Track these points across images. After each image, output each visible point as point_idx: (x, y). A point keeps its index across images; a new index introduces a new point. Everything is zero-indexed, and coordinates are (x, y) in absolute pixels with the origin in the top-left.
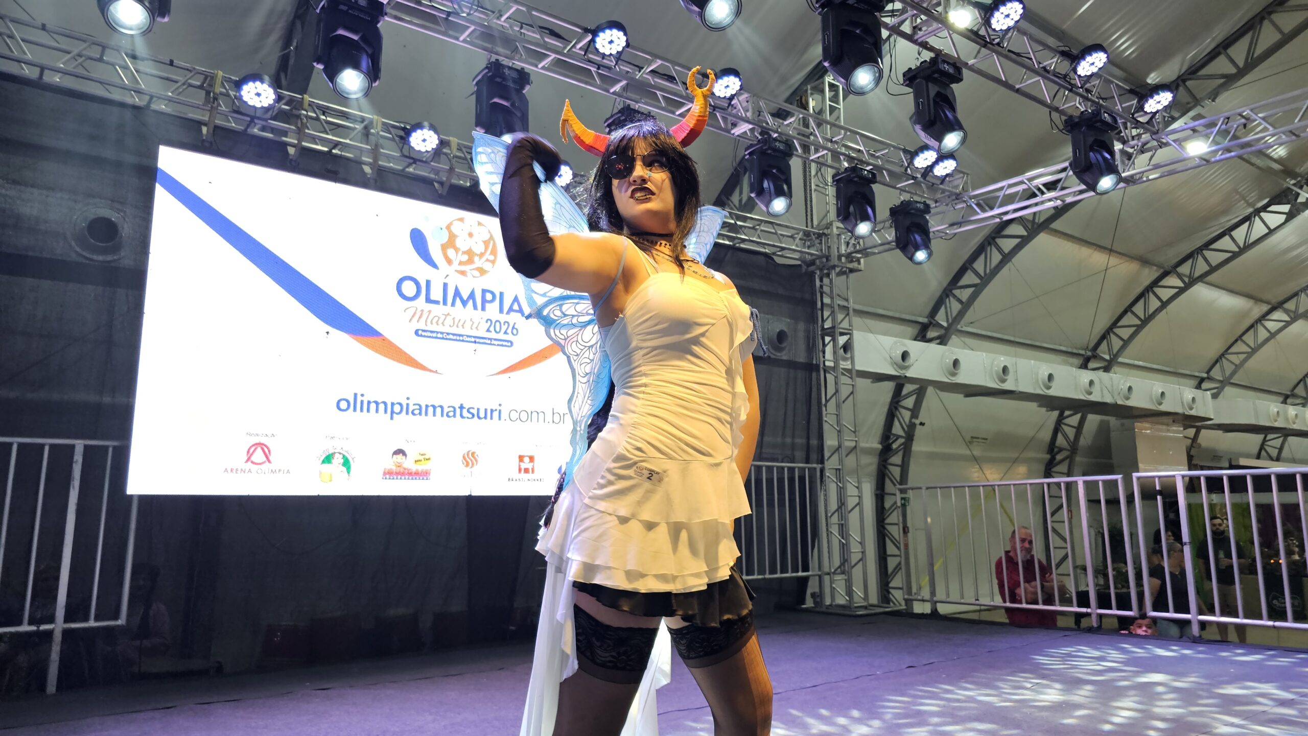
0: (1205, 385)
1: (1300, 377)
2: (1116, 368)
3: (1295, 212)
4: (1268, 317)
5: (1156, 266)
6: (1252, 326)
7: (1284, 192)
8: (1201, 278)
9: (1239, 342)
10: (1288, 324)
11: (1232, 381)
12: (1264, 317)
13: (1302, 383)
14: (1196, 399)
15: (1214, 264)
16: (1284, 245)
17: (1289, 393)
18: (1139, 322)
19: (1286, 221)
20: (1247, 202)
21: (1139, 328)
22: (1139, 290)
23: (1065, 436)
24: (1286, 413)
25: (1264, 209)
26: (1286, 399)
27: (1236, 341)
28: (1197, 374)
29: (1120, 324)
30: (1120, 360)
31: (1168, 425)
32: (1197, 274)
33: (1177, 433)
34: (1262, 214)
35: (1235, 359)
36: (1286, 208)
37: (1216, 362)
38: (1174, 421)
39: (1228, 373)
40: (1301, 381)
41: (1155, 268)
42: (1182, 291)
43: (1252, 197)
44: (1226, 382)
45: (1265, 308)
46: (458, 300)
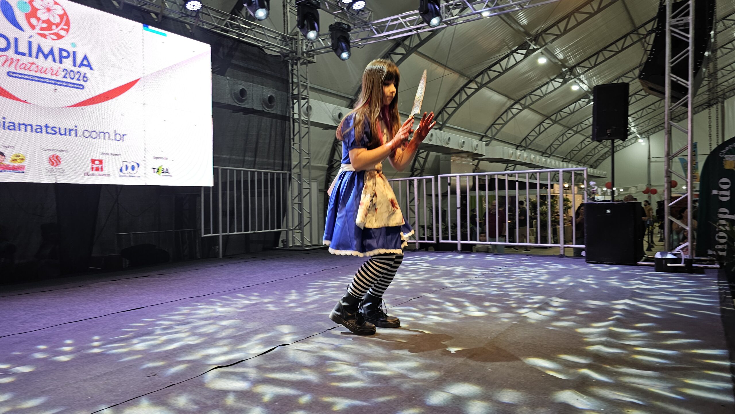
0: (484, 139)
1: (524, 137)
2: (444, 129)
3: (528, 54)
4: (514, 107)
5: (466, 77)
6: (506, 111)
7: (524, 43)
8: (485, 85)
9: (500, 119)
10: (521, 110)
11: (495, 138)
12: (511, 107)
13: (525, 140)
14: (479, 146)
15: (492, 77)
16: (523, 70)
17: (519, 145)
18: (456, 106)
19: (524, 58)
20: (508, 47)
21: (456, 109)
22: (458, 89)
23: (419, 163)
24: (516, 153)
25: (515, 51)
26: (517, 147)
27: (499, 118)
28: (481, 134)
29: (448, 106)
30: (447, 125)
31: (465, 158)
32: (484, 83)
33: (469, 162)
34: (514, 54)
35: (498, 127)
36: (524, 52)
37: (490, 128)
38: (468, 156)
39: (494, 133)
40: (524, 139)
41: (466, 78)
42: (477, 90)
43: (511, 45)
44: (493, 138)
45: (512, 102)
46: (40, 55)
